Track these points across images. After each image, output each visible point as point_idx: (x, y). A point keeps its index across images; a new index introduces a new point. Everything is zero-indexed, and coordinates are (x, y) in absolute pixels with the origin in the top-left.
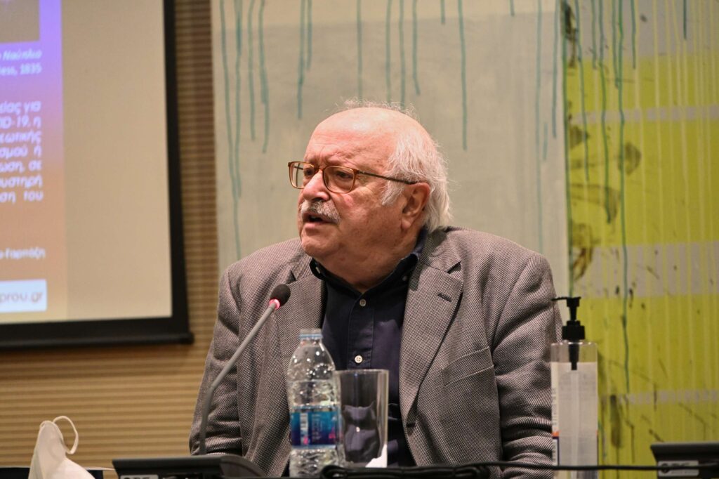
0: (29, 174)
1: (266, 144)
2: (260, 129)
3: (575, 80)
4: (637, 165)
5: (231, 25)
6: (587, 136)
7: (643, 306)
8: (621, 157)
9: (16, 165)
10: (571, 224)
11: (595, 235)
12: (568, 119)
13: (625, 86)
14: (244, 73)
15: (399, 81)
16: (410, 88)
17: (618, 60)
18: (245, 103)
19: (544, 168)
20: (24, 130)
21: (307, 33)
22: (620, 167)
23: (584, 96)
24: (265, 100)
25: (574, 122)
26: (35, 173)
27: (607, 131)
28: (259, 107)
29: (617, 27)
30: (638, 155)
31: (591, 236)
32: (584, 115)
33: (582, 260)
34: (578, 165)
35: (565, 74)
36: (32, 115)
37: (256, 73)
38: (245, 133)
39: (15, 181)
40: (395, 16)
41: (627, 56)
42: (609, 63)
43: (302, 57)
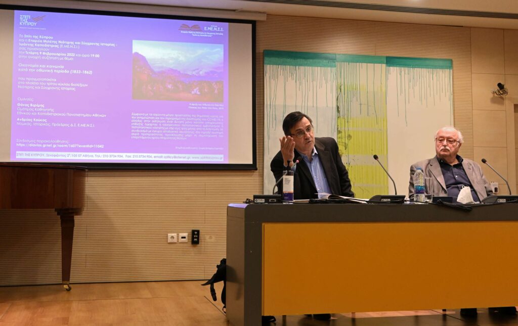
0: (220, 131)
1: (275, 129)
2: (274, 125)
3: (339, 121)
4: (351, 139)
5: (269, 103)
6: (341, 132)
7: (351, 167)
8: (348, 137)
9: (217, 129)
12: (338, 128)
13: (349, 123)
14: (271, 114)
18: (271, 120)
20: (219, 121)
21: (285, 106)
22: (348, 139)
23: (341, 124)
24: (275, 119)
25: (339, 129)
26: (222, 131)
27: (345, 132)
28: (274, 121)
29: (348, 111)
30: (351, 137)
31: (342, 152)
32: (341, 128)
34: (339, 138)
35: (337, 119)
36: (221, 118)
37: (274, 113)
38: (271, 126)
39: (217, 132)
40: (303, 105)
41: (349, 117)
42: (346, 118)
43: (284, 111)
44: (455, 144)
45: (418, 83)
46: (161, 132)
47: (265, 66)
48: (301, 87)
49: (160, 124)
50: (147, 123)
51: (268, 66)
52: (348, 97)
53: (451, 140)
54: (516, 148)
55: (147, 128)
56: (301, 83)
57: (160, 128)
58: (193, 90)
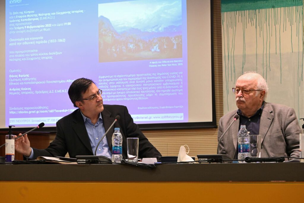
0: (179, 89)
2: (233, 78)
5: (227, 54)
9: (177, 87)
14: (230, 66)
15: (266, 68)
16: (268, 69)
18: (230, 73)
19: (299, 88)
20: (179, 78)
21: (244, 56)
24: (234, 72)
26: (181, 88)
28: (233, 73)
36: (181, 75)
37: (232, 65)
38: (230, 79)
39: (177, 90)
40: (265, 53)
43: (243, 62)
46: (124, 93)
47: (222, 14)
48: (261, 32)
49: (123, 86)
50: (112, 85)
51: (225, 13)
55: (112, 90)
56: (261, 29)
57: (123, 89)
58: (153, 48)
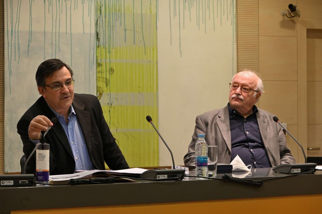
1: (19, 62)
2: (17, 57)
3: (99, 51)
4: (113, 73)
5: (10, 29)
6: (101, 65)
7: (114, 108)
8: (110, 71)
10: (97, 87)
11: (103, 90)
12: (97, 60)
13: (111, 53)
14: (13, 42)
15: (55, 48)
16: (57, 50)
17: (109, 46)
18: (13, 50)
19: (91, 72)
21: (31, 33)
22: (109, 73)
23: (101, 55)
24: (19, 50)
25: (99, 61)
27: (106, 64)
28: (17, 52)
29: (109, 39)
30: (114, 71)
31: (102, 90)
32: (101, 60)
33: (100, 96)
34: (99, 72)
35: (96, 49)
37: (17, 42)
38: (13, 58)
40: (54, 31)
41: (111, 45)
42: (107, 47)
43: (29, 40)
44: (250, 93)
45: (195, 3)
48: (51, 8)
52: (109, 21)
53: (247, 87)
54: (308, 81)
56: (50, 4)
